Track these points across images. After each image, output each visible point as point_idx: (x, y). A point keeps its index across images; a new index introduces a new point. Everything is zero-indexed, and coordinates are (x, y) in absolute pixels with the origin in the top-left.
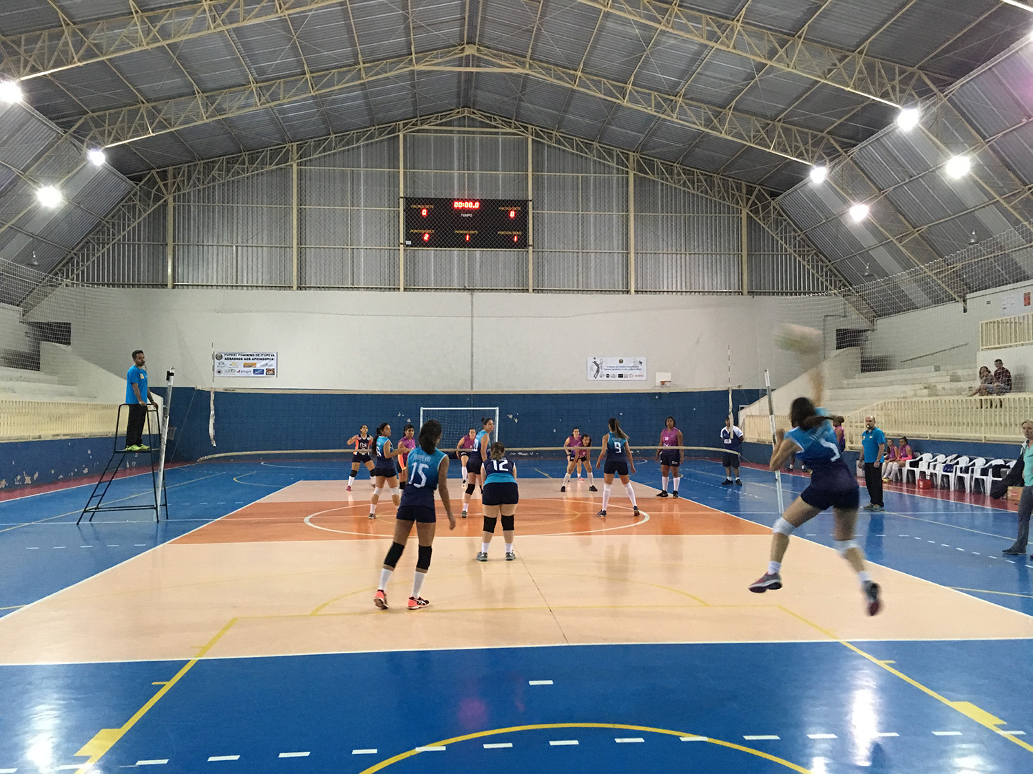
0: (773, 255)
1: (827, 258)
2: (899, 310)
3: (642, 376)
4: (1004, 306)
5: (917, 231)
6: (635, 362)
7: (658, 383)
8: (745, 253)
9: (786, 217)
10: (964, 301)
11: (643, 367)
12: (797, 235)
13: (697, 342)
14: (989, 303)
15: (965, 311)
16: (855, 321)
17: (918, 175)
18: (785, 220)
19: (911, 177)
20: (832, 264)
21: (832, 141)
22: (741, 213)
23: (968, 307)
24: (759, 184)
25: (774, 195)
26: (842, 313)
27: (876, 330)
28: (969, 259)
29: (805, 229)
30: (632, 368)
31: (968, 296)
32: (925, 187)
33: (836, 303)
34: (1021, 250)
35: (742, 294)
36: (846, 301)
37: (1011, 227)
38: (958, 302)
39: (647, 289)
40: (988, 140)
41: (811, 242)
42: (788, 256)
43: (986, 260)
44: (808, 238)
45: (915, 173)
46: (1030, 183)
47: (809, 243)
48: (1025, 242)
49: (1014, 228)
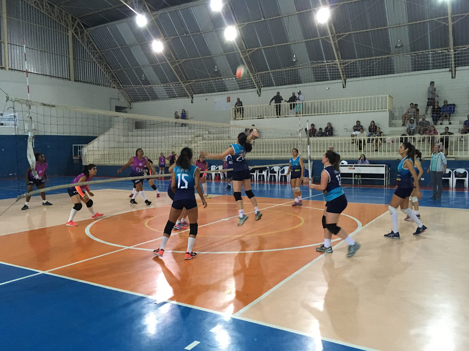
2: (147, 99)
3: (16, 125)
4: (215, 102)
5: (178, 62)
6: (11, 116)
8: (71, 56)
9: (92, 41)
10: (192, 97)
11: (16, 119)
12: (95, 51)
14: (206, 99)
15: (192, 102)
16: (123, 102)
17: (191, 33)
18: (91, 42)
19: (187, 34)
20: (113, 71)
21: (146, 4)
22: (68, 32)
23: (194, 102)
24: (79, 18)
25: (86, 27)
26: (117, 98)
27: (133, 108)
28: (200, 79)
29: (102, 50)
30: (9, 120)
31: (194, 96)
32: (192, 40)
33: (115, 92)
34: (227, 78)
35: (70, 80)
36: (119, 91)
37: (229, 67)
38: (188, 98)
39: (16, 68)
40: (239, 24)
41: (104, 57)
42: (93, 63)
43: (208, 80)
44: (103, 55)
45: (189, 32)
46: (249, 48)
47: (102, 57)
48: (233, 75)
49: (231, 68)
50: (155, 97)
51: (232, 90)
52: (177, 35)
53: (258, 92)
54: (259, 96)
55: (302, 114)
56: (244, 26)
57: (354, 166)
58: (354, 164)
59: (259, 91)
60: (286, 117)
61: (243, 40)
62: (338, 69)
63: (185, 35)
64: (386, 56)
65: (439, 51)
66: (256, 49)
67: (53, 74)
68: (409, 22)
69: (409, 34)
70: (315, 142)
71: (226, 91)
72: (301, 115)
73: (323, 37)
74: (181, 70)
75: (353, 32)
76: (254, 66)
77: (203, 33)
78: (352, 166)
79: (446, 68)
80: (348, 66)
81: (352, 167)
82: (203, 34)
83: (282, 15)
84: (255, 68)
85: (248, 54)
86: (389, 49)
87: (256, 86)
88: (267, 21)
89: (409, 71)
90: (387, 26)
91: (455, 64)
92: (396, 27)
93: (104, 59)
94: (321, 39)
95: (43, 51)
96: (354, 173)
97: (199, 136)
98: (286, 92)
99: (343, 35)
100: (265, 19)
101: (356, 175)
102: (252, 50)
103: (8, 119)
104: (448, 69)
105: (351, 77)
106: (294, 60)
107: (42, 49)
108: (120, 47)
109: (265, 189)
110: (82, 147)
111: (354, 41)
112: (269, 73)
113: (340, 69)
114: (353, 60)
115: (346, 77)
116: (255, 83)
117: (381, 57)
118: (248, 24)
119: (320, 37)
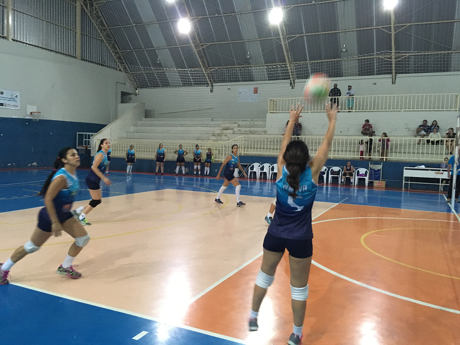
0: (91, 37)
1: (119, 48)
2: (156, 86)
3: (17, 106)
4: (239, 92)
5: (202, 46)
6: (12, 95)
7: (28, 113)
8: (78, 31)
9: (101, 15)
10: (212, 86)
11: (18, 99)
12: (104, 28)
13: (53, 86)
14: (229, 89)
15: (211, 91)
17: (223, 14)
18: (100, 17)
19: (218, 15)
20: (121, 52)
22: (75, 3)
23: (213, 90)
26: (123, 82)
27: (139, 94)
28: (224, 66)
29: (111, 27)
30: (10, 99)
31: (214, 84)
32: (223, 21)
33: (121, 76)
34: (259, 66)
35: (76, 58)
36: (125, 75)
37: (262, 54)
38: (208, 86)
39: (19, 39)
40: (283, 7)
41: (113, 35)
42: (100, 41)
43: (234, 68)
44: (111, 32)
45: (222, 13)
46: (289, 35)
47: (111, 35)
48: (264, 63)
49: (263, 55)
50: (166, 84)
51: (260, 81)
52: (207, 15)
53: (291, 83)
54: (292, 88)
57: (443, 170)
58: (442, 168)
61: (285, 25)
62: (391, 64)
63: (217, 15)
64: (447, 52)
66: (298, 35)
67: (59, 50)
71: (252, 81)
73: (379, 27)
74: (203, 55)
75: (414, 24)
76: (291, 54)
77: (238, 14)
78: (440, 170)
80: (400, 61)
81: (440, 172)
82: (237, 16)
84: (292, 57)
85: (287, 42)
86: (450, 45)
87: (291, 77)
88: (318, 5)
90: (454, 19)
93: (112, 37)
94: (376, 28)
95: (48, 22)
96: (442, 179)
97: (227, 129)
99: (402, 26)
100: (316, 3)
101: (445, 181)
102: (293, 37)
103: (8, 99)
105: (402, 73)
106: (344, 50)
107: (48, 19)
108: (135, 25)
109: (325, 192)
110: (92, 135)
111: (413, 33)
113: (393, 63)
114: (408, 55)
115: (395, 72)
116: (290, 74)
117: (440, 52)
118: (294, 6)
119: (376, 26)
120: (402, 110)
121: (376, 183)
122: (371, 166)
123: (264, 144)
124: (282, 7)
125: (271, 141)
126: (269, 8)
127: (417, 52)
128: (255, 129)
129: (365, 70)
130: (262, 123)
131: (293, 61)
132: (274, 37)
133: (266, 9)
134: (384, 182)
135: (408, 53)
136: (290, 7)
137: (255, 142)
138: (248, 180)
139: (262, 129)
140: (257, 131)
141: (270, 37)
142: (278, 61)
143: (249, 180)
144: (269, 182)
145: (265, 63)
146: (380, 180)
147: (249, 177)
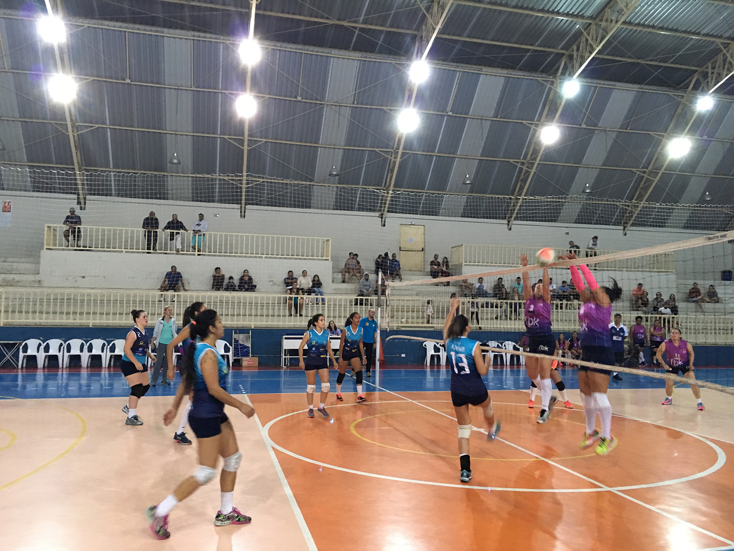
37: (23, 145)
46: (80, 123)
48: (26, 160)
49: (25, 147)
51: (16, 190)
53: (79, 201)
54: (81, 209)
55: (198, 251)
56: (87, 80)
59: (82, 201)
60: (166, 253)
64: (309, 183)
65: (371, 188)
66: (97, 126)
68: (346, 146)
69: (343, 160)
70: (225, 299)
72: (197, 253)
73: (226, 136)
75: (271, 141)
76: (80, 153)
79: (374, 211)
80: (252, 188)
83: (164, 85)
84: (83, 160)
85: (76, 134)
86: (313, 174)
87: (81, 192)
88: (134, 86)
89: (329, 209)
90: (318, 144)
91: (389, 208)
92: (330, 148)
94: (220, 138)
98: (164, 211)
99: (257, 141)
100: (132, 83)
102: (88, 127)
104: (377, 214)
106: (175, 161)
111: (269, 152)
112: (110, 172)
113: (244, 190)
114: (262, 180)
115: (245, 203)
116: (80, 187)
117: (301, 183)
118: (94, 80)
119: (220, 135)
120: (264, 256)
121: (246, 360)
122: (235, 336)
123: (41, 305)
124: (75, 76)
125: (64, 299)
126: (45, 71)
127: (282, 180)
128: (17, 277)
129: (201, 193)
130: (29, 266)
131: (84, 165)
132: (51, 120)
133: (40, 73)
134: (257, 359)
135: (263, 178)
136: (86, 79)
137: (30, 302)
138: (18, 372)
139: (31, 278)
140: (22, 281)
141: (44, 119)
142: (54, 160)
143: (20, 371)
144: (62, 371)
145: (29, 161)
146: (249, 356)
147: (20, 366)
